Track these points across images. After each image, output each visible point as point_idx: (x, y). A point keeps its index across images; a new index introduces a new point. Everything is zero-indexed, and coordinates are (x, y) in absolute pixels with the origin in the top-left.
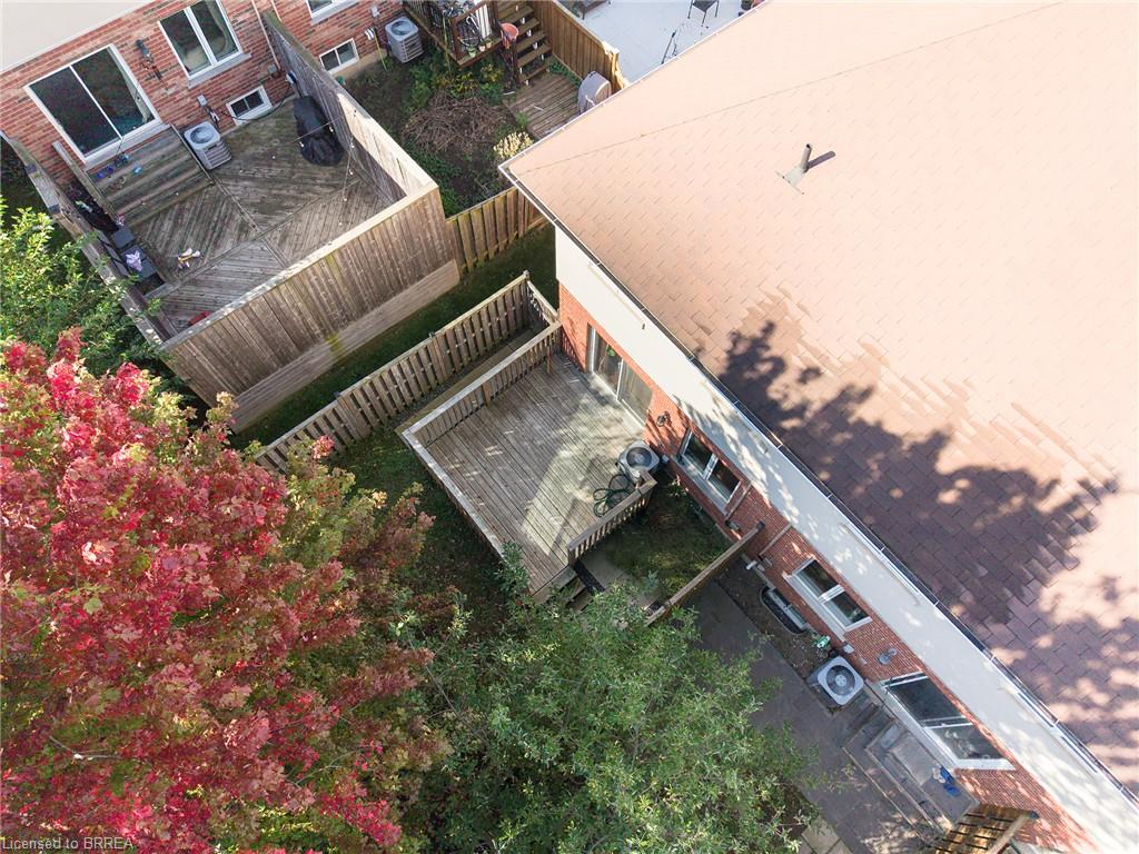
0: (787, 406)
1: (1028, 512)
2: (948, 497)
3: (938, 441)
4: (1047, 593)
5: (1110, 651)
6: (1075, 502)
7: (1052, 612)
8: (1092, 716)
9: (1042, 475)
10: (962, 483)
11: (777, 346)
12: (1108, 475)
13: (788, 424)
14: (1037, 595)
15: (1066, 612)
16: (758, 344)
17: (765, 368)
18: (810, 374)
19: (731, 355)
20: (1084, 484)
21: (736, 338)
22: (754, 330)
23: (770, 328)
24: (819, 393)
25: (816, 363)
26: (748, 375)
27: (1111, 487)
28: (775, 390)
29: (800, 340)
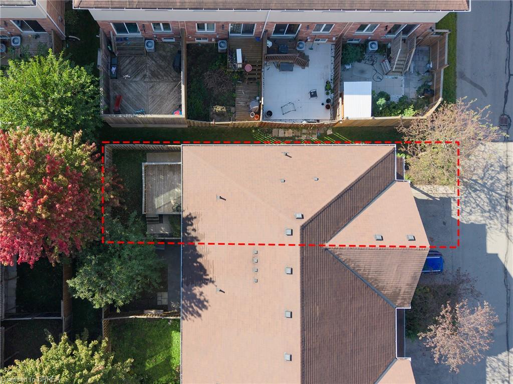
0: (188, 231)
1: (202, 276)
2: (195, 264)
3: (201, 256)
4: (195, 287)
5: (195, 301)
6: (208, 280)
7: (193, 290)
8: (186, 306)
9: (208, 273)
10: (198, 264)
11: (194, 221)
12: (214, 280)
13: (186, 234)
14: (193, 286)
15: (194, 292)
16: (192, 218)
17: (190, 223)
18: (194, 230)
19: (188, 216)
20: (211, 278)
21: (190, 214)
22: (193, 216)
23: (195, 218)
24: (193, 234)
25: (197, 229)
26: (187, 222)
27: (213, 282)
28: (188, 227)
29: (198, 224)
